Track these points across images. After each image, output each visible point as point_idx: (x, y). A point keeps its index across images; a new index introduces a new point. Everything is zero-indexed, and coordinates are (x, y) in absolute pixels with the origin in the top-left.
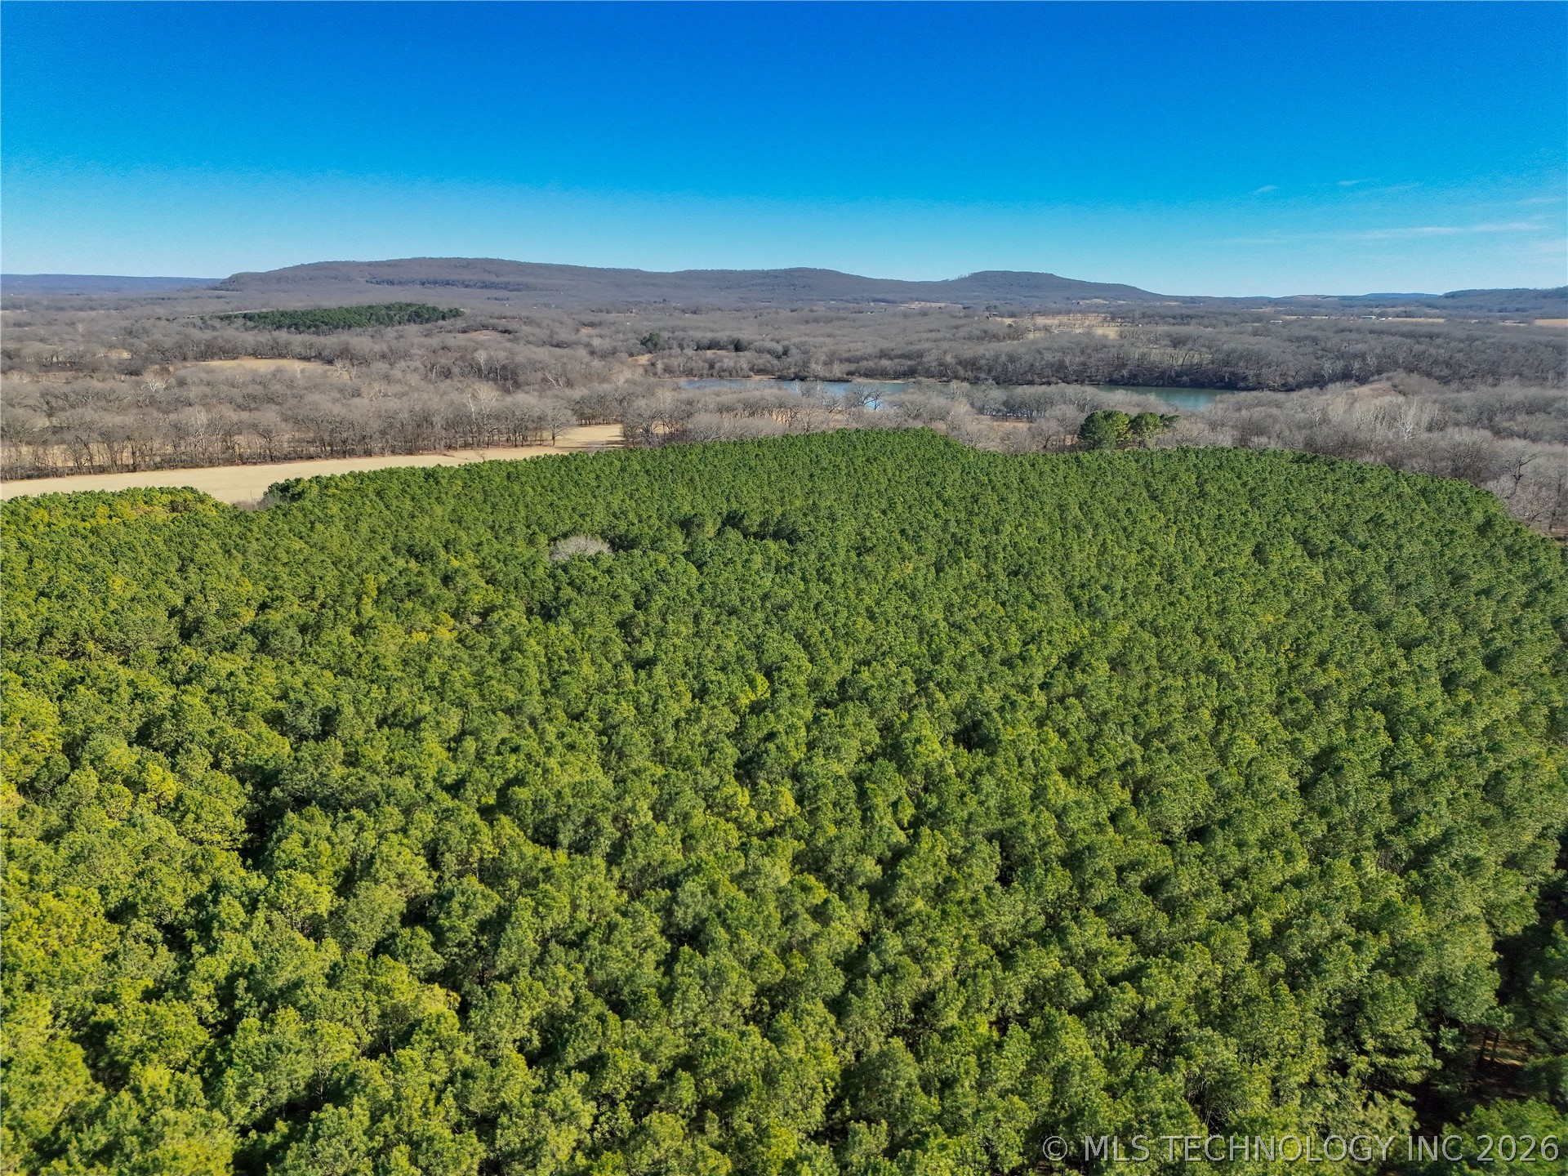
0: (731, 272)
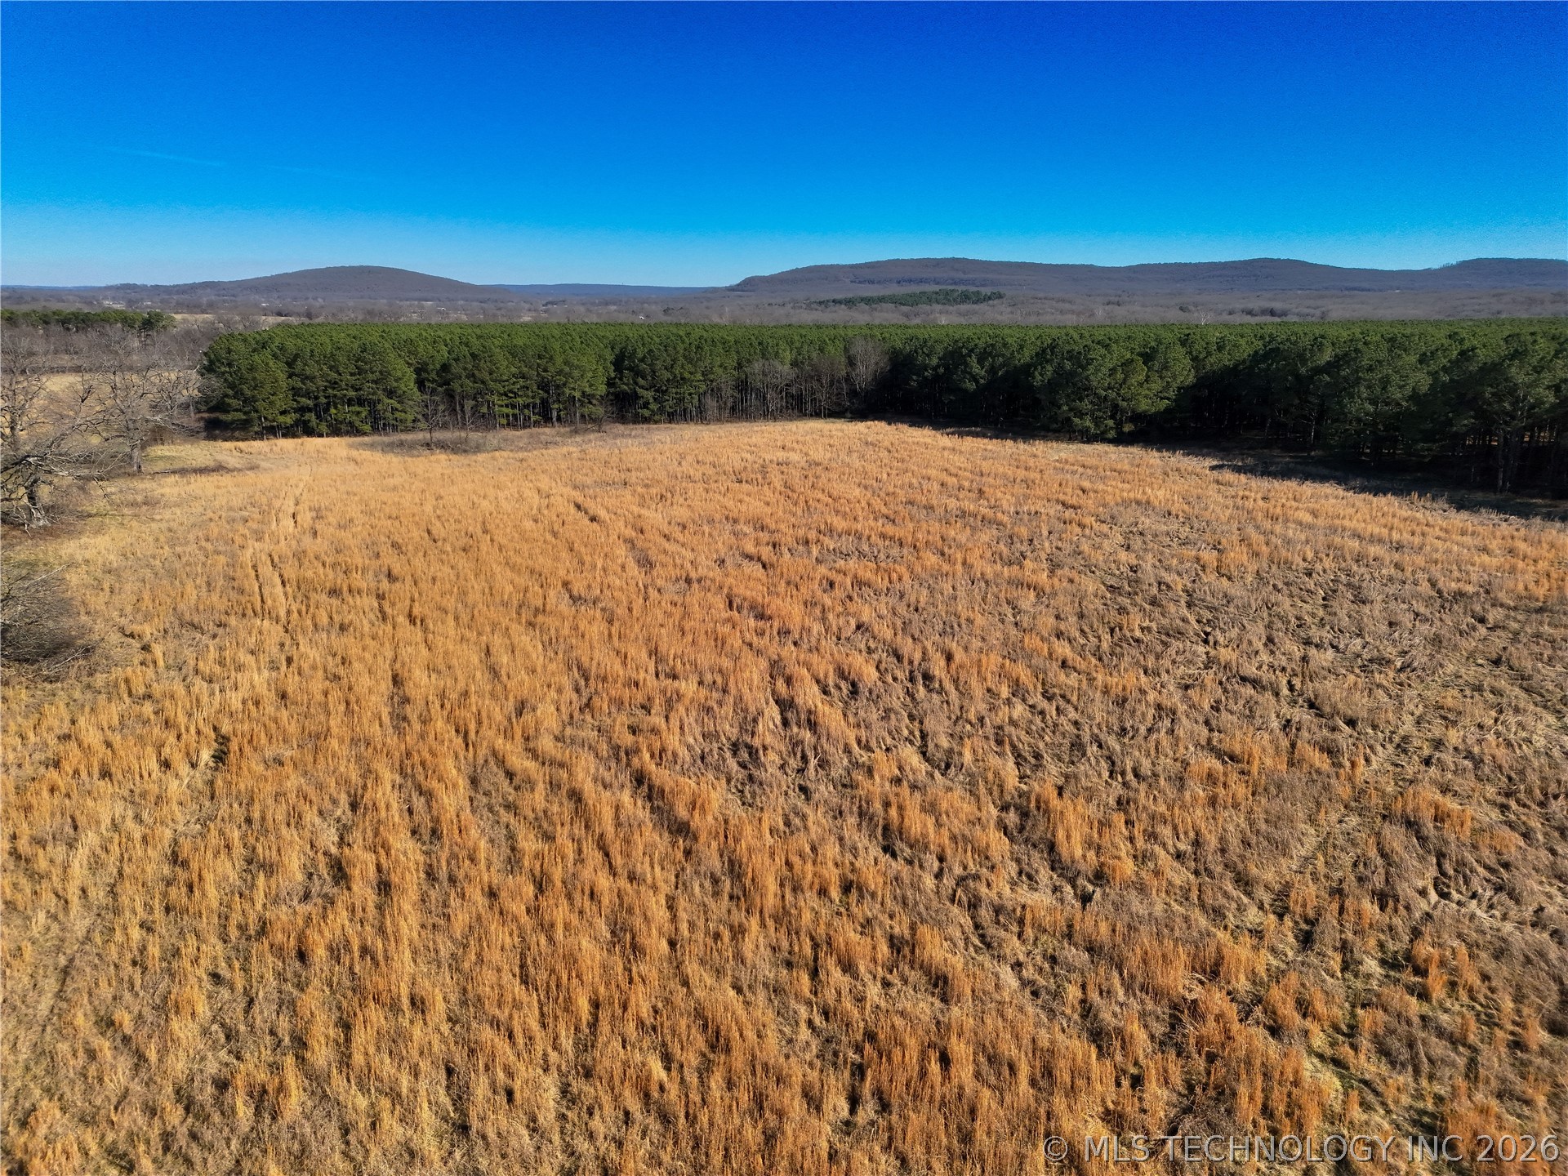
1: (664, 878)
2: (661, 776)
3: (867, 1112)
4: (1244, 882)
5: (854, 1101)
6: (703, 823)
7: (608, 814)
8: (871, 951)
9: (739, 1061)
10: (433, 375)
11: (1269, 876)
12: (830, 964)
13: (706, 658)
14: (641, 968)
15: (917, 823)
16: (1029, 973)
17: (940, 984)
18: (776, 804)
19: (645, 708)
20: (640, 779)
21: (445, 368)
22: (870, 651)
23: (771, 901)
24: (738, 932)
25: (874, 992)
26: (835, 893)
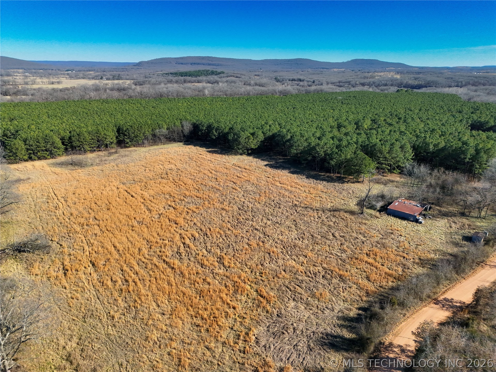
0: (278, 60)
1: (172, 275)
2: (167, 260)
3: (202, 298)
4: (246, 265)
5: (200, 297)
6: (176, 267)
7: (161, 267)
8: (201, 281)
9: (187, 295)
10: (67, 141)
11: (250, 264)
12: (196, 283)
13: (168, 235)
14: (173, 287)
15: (206, 263)
16: (219, 281)
17: (209, 284)
18: (186, 262)
19: (161, 247)
20: (164, 261)
21: (70, 138)
22: (197, 229)
23: (187, 277)
24: (184, 281)
25: (201, 286)
26: (195, 274)
